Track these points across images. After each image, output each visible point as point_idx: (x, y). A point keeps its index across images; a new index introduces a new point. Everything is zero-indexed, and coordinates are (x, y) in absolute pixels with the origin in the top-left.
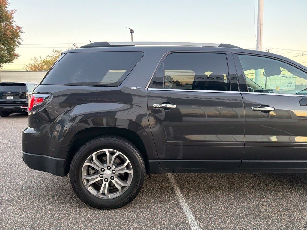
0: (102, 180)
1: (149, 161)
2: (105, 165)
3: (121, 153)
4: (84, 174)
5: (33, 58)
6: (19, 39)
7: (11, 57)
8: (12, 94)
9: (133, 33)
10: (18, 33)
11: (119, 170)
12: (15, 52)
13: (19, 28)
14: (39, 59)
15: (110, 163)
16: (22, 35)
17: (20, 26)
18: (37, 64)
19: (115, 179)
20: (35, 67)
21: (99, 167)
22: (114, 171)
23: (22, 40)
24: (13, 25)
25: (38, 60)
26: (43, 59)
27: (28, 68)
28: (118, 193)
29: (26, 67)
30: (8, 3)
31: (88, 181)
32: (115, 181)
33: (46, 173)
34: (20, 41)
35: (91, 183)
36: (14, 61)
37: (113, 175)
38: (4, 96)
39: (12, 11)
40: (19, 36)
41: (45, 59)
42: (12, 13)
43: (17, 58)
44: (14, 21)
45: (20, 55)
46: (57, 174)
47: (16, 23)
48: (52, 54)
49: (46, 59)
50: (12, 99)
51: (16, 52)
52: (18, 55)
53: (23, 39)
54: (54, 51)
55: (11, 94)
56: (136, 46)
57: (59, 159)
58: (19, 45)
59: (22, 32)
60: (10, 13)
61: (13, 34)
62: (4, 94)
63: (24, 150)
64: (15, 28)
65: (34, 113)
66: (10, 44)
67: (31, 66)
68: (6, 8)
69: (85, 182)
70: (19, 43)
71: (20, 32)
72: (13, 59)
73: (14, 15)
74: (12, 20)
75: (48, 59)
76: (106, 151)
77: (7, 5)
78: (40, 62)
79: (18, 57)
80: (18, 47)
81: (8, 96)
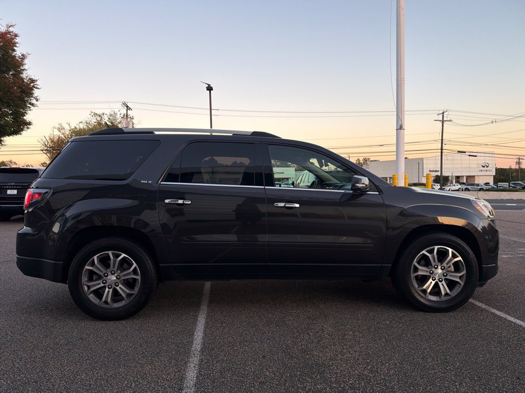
0: (105, 287)
1: (161, 265)
2: (109, 270)
3: (127, 256)
4: (84, 279)
5: (57, 126)
6: (33, 99)
7: (18, 126)
8: (15, 186)
10: (32, 89)
11: (124, 275)
12: (25, 118)
13: (33, 81)
14: (67, 128)
15: (114, 267)
16: (36, 92)
17: (34, 78)
18: (63, 136)
19: (120, 285)
20: (59, 141)
21: (101, 271)
22: (119, 277)
23: (37, 100)
24: (24, 77)
25: (64, 129)
26: (73, 127)
27: (48, 142)
28: (123, 301)
29: (44, 139)
30: (17, 43)
31: (89, 287)
32: (120, 287)
33: (44, 280)
34: (34, 101)
35: (92, 289)
36: (24, 133)
37: (118, 281)
38: (4, 188)
39: (23, 55)
40: (32, 94)
41: (76, 128)
42: (23, 57)
43: (28, 128)
44: (26, 70)
45: (33, 122)
46: (55, 280)
47: (28, 74)
48: (89, 118)
49: (78, 127)
50: (16, 193)
51: (27, 118)
52: (30, 124)
53: (38, 98)
54: (92, 114)
55: (13, 186)
56: (156, 133)
57: (57, 262)
58: (32, 108)
59: (38, 87)
60: (20, 58)
61: (23, 91)
62: (4, 186)
63: (18, 253)
64: (26, 81)
65: (30, 210)
66: (17, 106)
67: (52, 138)
68: (14, 50)
69: (86, 288)
70: (33, 105)
71: (33, 86)
72: (22, 130)
73: (26, 61)
74: (22, 68)
75: (82, 126)
76: (110, 253)
77: (16, 46)
78: (68, 132)
79: (29, 126)
80: (30, 110)
81: (9, 189)
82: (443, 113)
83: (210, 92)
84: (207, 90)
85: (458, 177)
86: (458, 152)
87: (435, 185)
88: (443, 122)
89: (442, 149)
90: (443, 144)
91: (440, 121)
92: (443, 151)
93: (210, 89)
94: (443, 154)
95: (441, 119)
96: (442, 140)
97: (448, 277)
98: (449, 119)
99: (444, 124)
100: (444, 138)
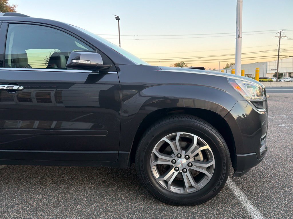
9: (119, 20)
39: (14, 6)
82: (280, 32)
83: (119, 21)
84: (117, 19)
85: (290, 73)
86: (290, 57)
87: (274, 79)
88: (280, 37)
89: (279, 55)
90: (280, 52)
91: (278, 37)
92: (280, 56)
93: (118, 19)
94: (279, 59)
95: (279, 36)
96: (279, 49)
97: (194, 168)
98: (284, 36)
99: (281, 39)
100: (280, 48)
